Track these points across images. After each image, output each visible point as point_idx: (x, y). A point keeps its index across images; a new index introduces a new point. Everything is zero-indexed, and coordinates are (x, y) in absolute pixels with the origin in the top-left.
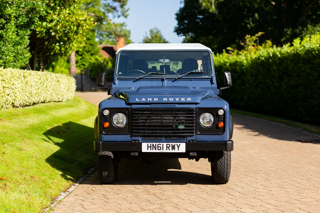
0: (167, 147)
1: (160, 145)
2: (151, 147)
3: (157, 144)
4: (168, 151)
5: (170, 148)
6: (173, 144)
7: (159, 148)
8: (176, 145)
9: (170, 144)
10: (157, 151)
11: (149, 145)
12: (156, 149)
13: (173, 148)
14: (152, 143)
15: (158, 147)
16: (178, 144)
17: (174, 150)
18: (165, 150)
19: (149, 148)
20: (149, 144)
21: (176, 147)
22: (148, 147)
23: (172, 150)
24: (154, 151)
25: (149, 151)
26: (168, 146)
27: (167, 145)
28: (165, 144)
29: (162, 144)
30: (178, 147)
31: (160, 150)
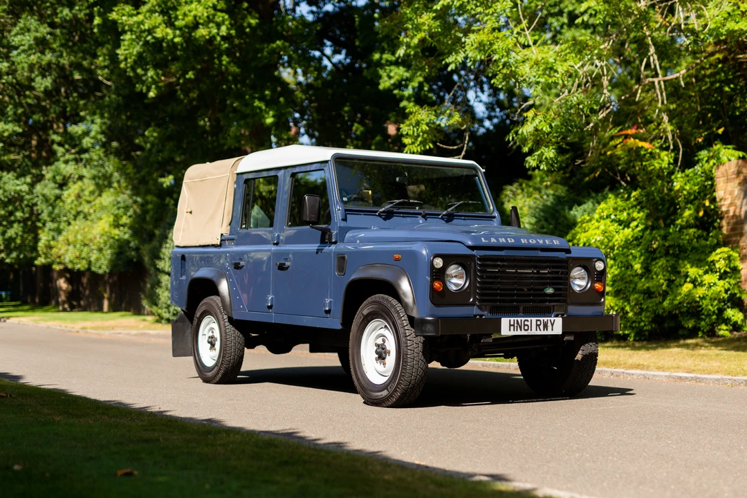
0: (537, 325)
1: (528, 321)
2: (514, 325)
3: (523, 319)
4: (539, 333)
5: (542, 327)
6: (546, 319)
7: (526, 328)
8: (549, 321)
9: (541, 319)
10: (523, 333)
11: (512, 323)
12: (521, 330)
13: (546, 326)
14: (516, 319)
15: (525, 325)
16: (552, 319)
17: (547, 330)
18: (534, 332)
19: (512, 328)
20: (512, 319)
21: (549, 324)
22: (510, 325)
23: (544, 330)
24: (519, 333)
25: (512, 333)
26: (539, 323)
27: (537, 321)
28: (534, 319)
29: (529, 319)
30: (552, 325)
31: (527, 330)
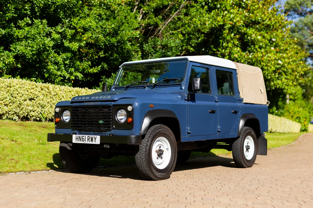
0: (88, 139)
1: (84, 137)
2: (78, 138)
3: (82, 136)
4: (89, 143)
5: (90, 140)
6: (92, 136)
9: (90, 136)
10: (82, 142)
13: (92, 140)
14: (79, 135)
15: (83, 139)
16: (95, 136)
17: (93, 142)
18: (86, 142)
20: (77, 136)
21: (94, 139)
22: (76, 138)
23: (91, 142)
24: (80, 142)
25: (77, 142)
27: (88, 137)
28: (87, 136)
29: (84, 136)
30: (95, 139)
31: (83, 141)
